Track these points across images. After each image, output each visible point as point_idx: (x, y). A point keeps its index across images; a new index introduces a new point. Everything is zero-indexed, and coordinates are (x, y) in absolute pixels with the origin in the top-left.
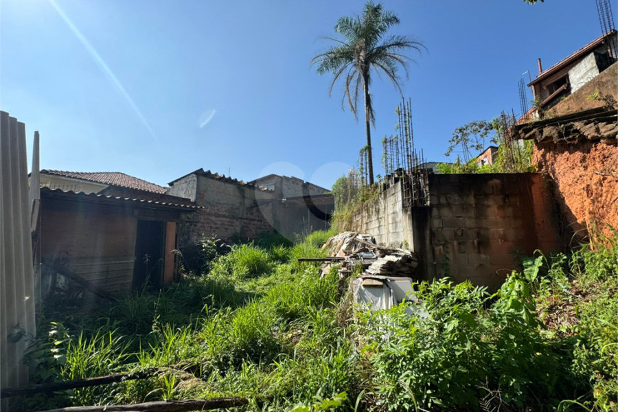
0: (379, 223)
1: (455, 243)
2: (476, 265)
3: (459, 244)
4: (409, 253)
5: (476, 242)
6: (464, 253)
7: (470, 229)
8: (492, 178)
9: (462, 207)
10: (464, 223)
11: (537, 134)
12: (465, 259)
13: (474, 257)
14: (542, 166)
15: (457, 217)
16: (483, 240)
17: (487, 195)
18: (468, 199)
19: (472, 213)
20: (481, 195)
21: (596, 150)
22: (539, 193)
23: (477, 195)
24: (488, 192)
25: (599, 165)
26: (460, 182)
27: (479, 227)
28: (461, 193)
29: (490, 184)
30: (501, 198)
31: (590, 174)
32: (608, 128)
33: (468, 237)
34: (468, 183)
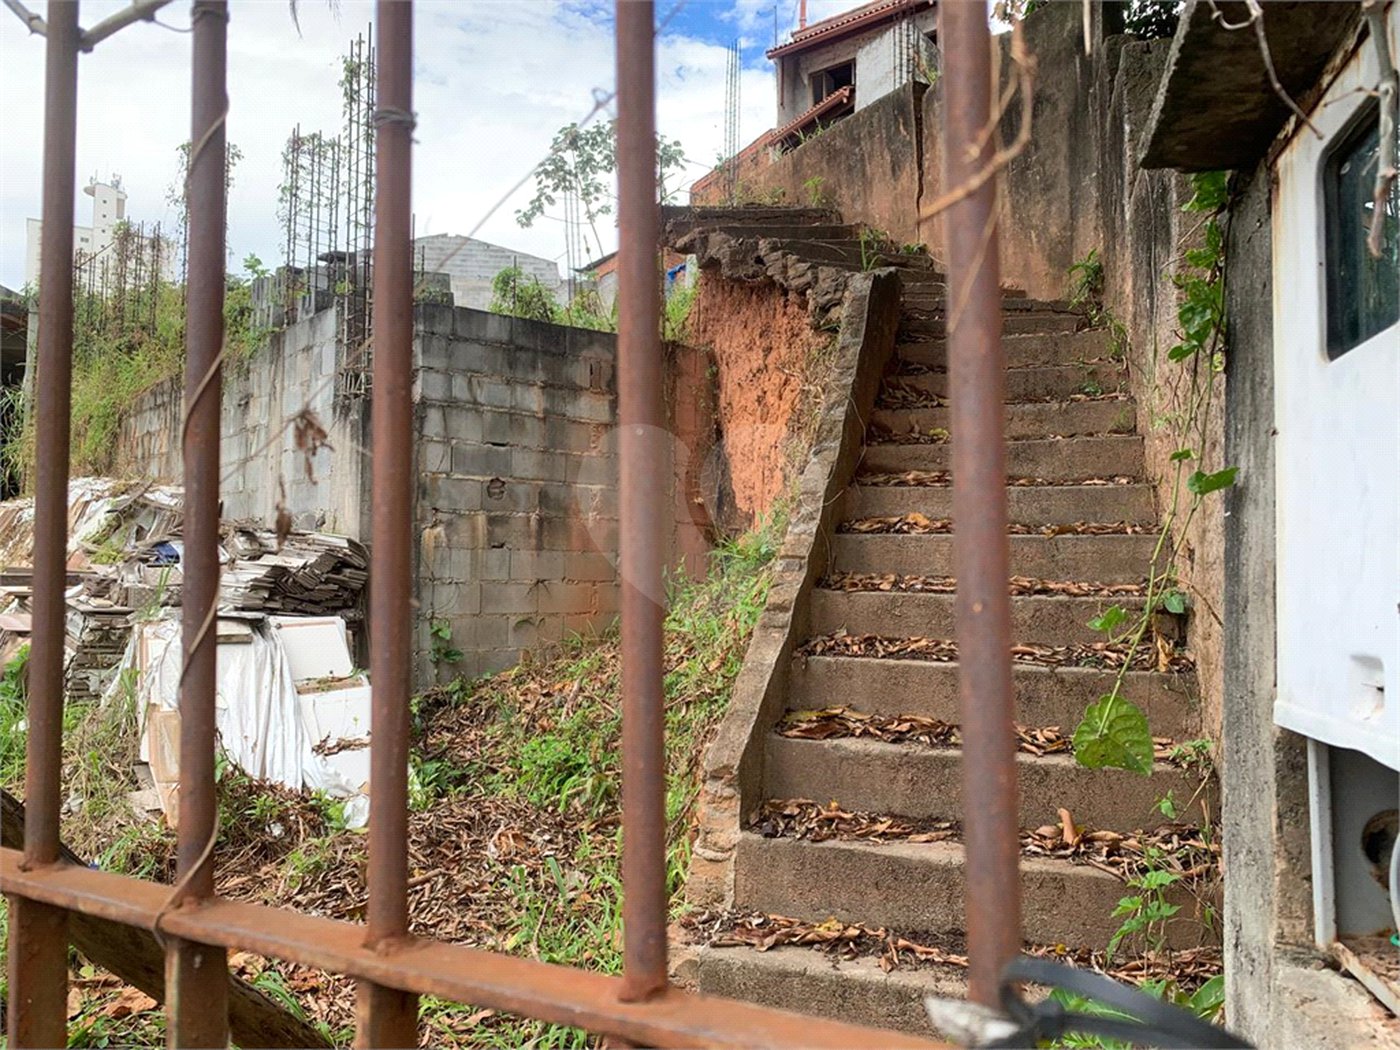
0: (247, 445)
1: (481, 519)
2: (530, 581)
3: (491, 521)
4: (346, 545)
5: (533, 516)
6: (502, 546)
7: (522, 480)
8: (591, 343)
9: (511, 415)
10: (508, 465)
11: (698, 244)
12: (500, 568)
13: (524, 560)
14: (705, 331)
15: (494, 444)
16: (553, 514)
17: (576, 390)
18: (526, 395)
19: (533, 436)
20: (561, 388)
21: (785, 314)
22: (689, 399)
23: (552, 386)
24: (578, 382)
25: (784, 350)
26: (511, 341)
27: (547, 476)
28: (510, 375)
29: (585, 359)
30: (606, 403)
31: (771, 367)
32: (797, 271)
33: (516, 503)
34: (532, 346)
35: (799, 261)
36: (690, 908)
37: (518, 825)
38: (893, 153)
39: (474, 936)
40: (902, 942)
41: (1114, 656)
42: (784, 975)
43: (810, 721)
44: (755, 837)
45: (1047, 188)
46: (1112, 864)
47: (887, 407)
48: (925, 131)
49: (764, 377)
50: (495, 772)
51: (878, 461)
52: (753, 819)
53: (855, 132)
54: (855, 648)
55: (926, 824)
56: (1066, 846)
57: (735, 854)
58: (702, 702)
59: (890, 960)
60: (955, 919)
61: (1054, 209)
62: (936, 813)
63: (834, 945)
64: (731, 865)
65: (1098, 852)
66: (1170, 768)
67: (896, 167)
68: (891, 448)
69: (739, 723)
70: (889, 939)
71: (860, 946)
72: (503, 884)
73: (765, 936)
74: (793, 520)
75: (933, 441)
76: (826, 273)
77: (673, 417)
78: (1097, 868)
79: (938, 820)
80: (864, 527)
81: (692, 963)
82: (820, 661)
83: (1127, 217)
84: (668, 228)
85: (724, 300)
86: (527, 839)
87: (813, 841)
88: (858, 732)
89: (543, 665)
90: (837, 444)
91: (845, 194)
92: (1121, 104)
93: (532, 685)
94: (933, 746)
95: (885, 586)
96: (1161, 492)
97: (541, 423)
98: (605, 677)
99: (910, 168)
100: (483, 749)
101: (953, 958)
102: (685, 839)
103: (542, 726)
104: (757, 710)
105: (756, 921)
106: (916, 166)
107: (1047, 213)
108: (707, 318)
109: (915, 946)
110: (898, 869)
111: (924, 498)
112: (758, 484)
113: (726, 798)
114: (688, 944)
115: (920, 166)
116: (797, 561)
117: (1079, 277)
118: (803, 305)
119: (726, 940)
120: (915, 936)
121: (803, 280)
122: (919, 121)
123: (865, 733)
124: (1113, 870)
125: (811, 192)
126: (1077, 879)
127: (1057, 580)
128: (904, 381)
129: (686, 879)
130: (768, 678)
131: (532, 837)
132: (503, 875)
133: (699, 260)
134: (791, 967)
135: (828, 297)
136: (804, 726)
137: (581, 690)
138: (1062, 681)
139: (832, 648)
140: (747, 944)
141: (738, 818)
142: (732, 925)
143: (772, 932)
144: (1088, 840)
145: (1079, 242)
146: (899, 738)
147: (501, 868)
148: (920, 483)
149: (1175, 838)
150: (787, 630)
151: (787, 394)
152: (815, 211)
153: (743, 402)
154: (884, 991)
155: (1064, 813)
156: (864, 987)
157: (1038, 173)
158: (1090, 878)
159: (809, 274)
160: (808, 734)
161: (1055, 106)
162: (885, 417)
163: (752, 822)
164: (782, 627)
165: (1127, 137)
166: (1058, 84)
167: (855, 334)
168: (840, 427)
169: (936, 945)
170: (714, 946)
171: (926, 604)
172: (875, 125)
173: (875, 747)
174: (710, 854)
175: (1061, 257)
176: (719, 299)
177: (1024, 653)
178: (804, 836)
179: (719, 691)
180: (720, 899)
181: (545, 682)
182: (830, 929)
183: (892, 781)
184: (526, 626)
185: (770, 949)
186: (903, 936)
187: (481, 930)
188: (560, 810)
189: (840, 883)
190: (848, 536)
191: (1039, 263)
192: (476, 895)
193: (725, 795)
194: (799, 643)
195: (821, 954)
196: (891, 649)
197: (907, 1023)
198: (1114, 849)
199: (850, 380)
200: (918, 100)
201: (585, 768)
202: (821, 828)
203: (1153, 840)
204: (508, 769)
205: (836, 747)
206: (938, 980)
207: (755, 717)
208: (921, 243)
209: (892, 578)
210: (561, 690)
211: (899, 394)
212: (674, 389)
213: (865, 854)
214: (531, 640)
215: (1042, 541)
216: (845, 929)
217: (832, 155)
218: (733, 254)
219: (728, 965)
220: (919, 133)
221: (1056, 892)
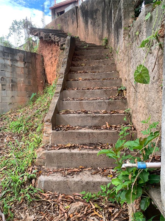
2: (10, 96)
3: (2, 85)
5: (10, 84)
6: (5, 90)
7: (8, 78)
8: (19, 52)
9: (5, 65)
10: (5, 74)
11: (38, 34)
12: (5, 94)
13: (9, 93)
14: (41, 51)
15: (2, 71)
16: (14, 84)
17: (17, 61)
18: (7, 62)
19: (9, 69)
20: (14, 60)
21: (55, 47)
22: (38, 63)
23: (12, 60)
24: (17, 60)
25: (55, 54)
26: (3, 51)
27: (12, 77)
28: (3, 58)
29: (19, 55)
30: (23, 64)
31: (53, 57)
32: (57, 39)
33: (7, 82)
34: (8, 52)
35: (57, 37)
36: (43, 145)
37: (10, 136)
38: (72, 20)
39: (2, 155)
40: (81, 146)
41: (114, 98)
42: (61, 153)
43: (64, 112)
44: (55, 131)
45: (99, 26)
46: (115, 130)
47: (74, 61)
48: (78, 16)
49: (52, 59)
50: (6, 129)
51: (73, 70)
52: (54, 128)
53: (66, 16)
54: (71, 100)
55: (84, 127)
56: (108, 128)
57: (51, 135)
58: (44, 111)
59: (80, 149)
60: (90, 141)
61: (100, 30)
62: (86, 125)
63: (70, 148)
64: (51, 136)
65: (113, 128)
66: (124, 114)
67: (73, 22)
68: (75, 67)
69: (51, 112)
70: (79, 146)
71: (74, 147)
72: (8, 146)
73: (57, 147)
74: (59, 78)
75: (82, 66)
76: (62, 39)
77: (36, 67)
78: (113, 130)
79: (86, 126)
80: (71, 80)
81: (44, 154)
82: (65, 102)
83: (113, 28)
84: (33, 31)
85: (44, 45)
86: (12, 138)
87: (65, 131)
88: (72, 113)
89: (15, 111)
90: (66, 65)
91: (64, 27)
92: (111, 7)
93: (13, 114)
94: (85, 114)
95: (76, 90)
96: (119, 73)
97: (11, 67)
98: (26, 112)
99: (75, 22)
100: (4, 125)
101: (90, 147)
102: (42, 133)
103: (14, 120)
104: (54, 109)
105: (55, 146)
106: (76, 22)
107: (99, 30)
108: (41, 49)
109: (84, 146)
110: (80, 134)
111: (81, 75)
112: (52, 78)
113: (49, 125)
114: (43, 150)
115: (77, 22)
116: (60, 85)
117: (104, 41)
118: (58, 45)
119: (50, 149)
120: (83, 145)
121: (58, 40)
122: (77, 14)
123: (73, 113)
124: (116, 130)
125: (58, 27)
126: (110, 133)
127: (103, 87)
128: (77, 57)
129: (42, 140)
130: (56, 104)
131: (13, 138)
132: (8, 144)
133: (39, 37)
134: (62, 152)
135: (63, 43)
136: (63, 113)
137: (22, 114)
138: (105, 102)
139: (67, 100)
140: (54, 149)
141: (51, 128)
142: (51, 146)
143: (59, 147)
144: (111, 127)
145: (104, 35)
146: (79, 113)
147: (7, 143)
148: (80, 73)
149: (125, 125)
150: (59, 97)
151: (56, 61)
152: (59, 30)
153: (48, 64)
154: (79, 154)
155: (107, 123)
156: (75, 154)
157: (97, 23)
158: (112, 132)
159: (59, 39)
160: (64, 114)
161: (100, 11)
162: (74, 62)
163: (54, 129)
164: (58, 96)
165: (113, 13)
166: (100, 7)
167: (68, 46)
168: (66, 62)
169: (87, 146)
170: (48, 150)
171: (83, 92)
172: (69, 14)
173: (75, 115)
174: (47, 135)
175: (101, 38)
176: (43, 45)
177: (99, 99)
178: (64, 130)
179: (47, 109)
180: (49, 143)
181: (15, 114)
182: (69, 145)
183: (78, 120)
184: (11, 104)
185: (58, 149)
186: (81, 145)
187: (3, 154)
188: (18, 133)
189: (70, 137)
190: (69, 82)
191: (97, 39)
192: (2, 148)
193: (49, 124)
194: (61, 99)
195: (68, 149)
196: (77, 99)
197: (83, 159)
198: (116, 127)
199: (68, 54)
200: (76, 10)
201: (23, 126)
202: (66, 129)
203: (121, 126)
204: (9, 128)
205: (68, 116)
206: (88, 151)
207: (54, 111)
208: (78, 36)
209: (77, 88)
210: (18, 115)
211: (76, 59)
212: (36, 61)
213: (75, 132)
214: (12, 107)
215: (101, 81)
216: (72, 145)
217: (62, 20)
218: (45, 36)
219: (51, 153)
220: (77, 16)
221: (107, 135)
